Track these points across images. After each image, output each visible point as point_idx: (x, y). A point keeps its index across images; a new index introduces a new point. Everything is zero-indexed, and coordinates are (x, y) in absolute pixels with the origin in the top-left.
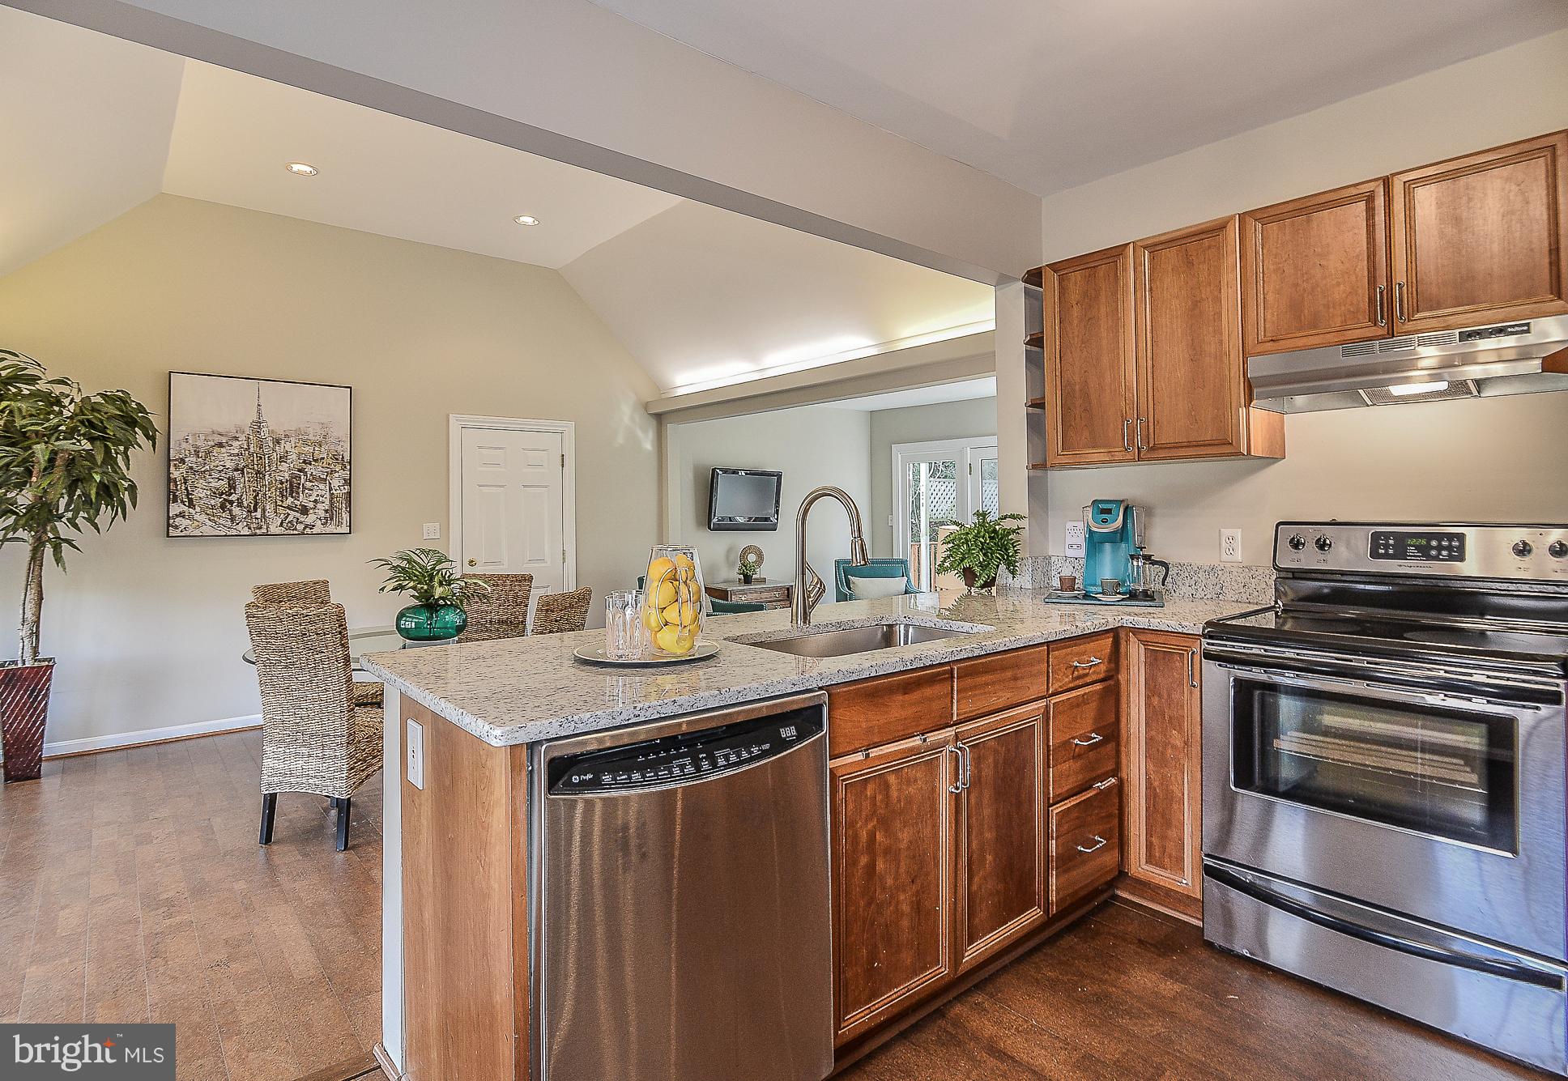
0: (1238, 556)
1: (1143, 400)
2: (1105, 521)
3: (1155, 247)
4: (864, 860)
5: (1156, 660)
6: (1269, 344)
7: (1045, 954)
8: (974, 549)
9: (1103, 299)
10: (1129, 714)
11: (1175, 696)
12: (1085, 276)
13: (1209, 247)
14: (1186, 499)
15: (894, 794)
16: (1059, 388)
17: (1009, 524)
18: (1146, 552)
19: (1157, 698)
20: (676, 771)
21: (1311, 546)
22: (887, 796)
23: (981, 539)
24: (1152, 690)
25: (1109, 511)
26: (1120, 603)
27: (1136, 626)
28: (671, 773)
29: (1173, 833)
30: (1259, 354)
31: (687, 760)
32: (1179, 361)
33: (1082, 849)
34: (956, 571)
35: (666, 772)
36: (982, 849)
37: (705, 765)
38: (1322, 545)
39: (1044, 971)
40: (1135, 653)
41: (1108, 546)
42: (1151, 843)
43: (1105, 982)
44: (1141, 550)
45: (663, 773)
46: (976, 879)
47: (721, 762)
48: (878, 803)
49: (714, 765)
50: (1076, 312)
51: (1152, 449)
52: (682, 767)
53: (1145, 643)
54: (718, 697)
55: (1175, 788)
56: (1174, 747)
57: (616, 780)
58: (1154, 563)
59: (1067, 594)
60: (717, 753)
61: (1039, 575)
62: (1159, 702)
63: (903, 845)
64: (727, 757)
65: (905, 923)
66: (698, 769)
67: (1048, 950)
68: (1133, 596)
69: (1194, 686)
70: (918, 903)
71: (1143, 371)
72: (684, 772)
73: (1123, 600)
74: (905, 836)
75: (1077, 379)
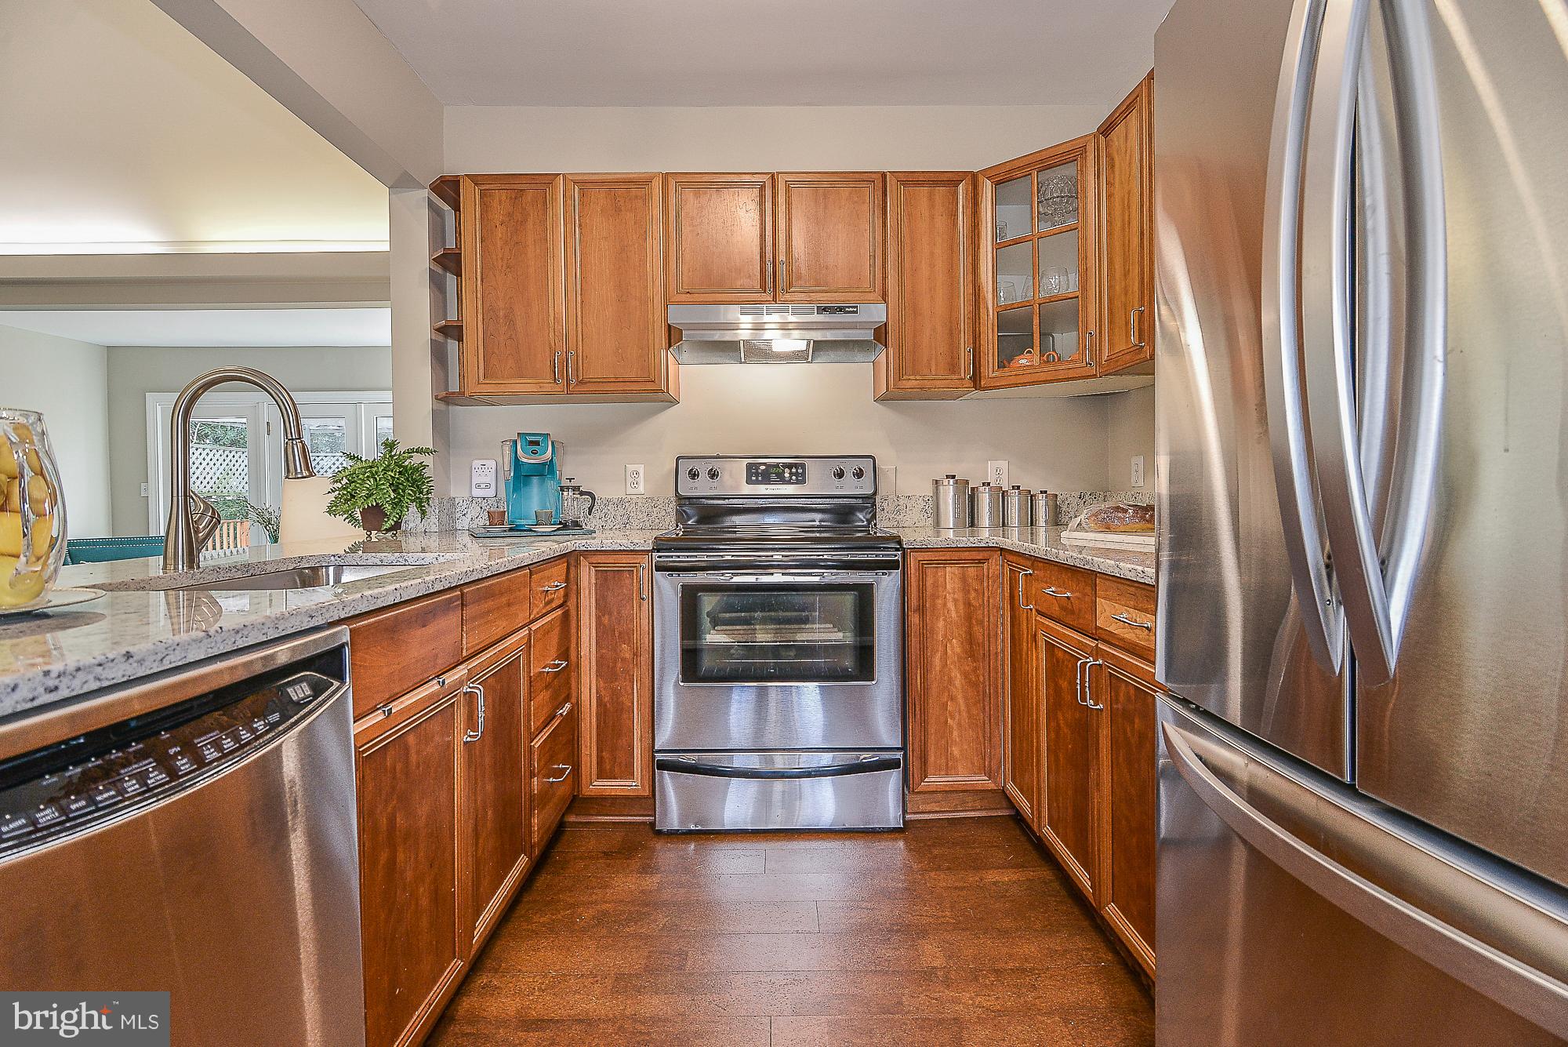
0: (641, 489)
1: (572, 333)
2: (534, 452)
3: (586, 185)
4: (384, 857)
5: (606, 580)
6: (684, 295)
7: (529, 902)
8: (383, 484)
9: (530, 225)
10: (578, 638)
11: (624, 612)
12: (511, 198)
13: (636, 197)
14: (595, 438)
15: (413, 758)
16: (480, 311)
17: (417, 459)
18: (573, 483)
19: (607, 617)
20: (132, 786)
21: (704, 475)
22: (407, 763)
23: (390, 473)
24: (602, 608)
25: (537, 443)
26: (555, 533)
27: (589, 549)
28: (122, 792)
29: (623, 742)
30: (679, 303)
31: (149, 764)
32: (607, 300)
33: (554, 780)
34: (346, 516)
35: (112, 793)
36: (484, 808)
37: (183, 764)
38: (713, 475)
39: (535, 919)
40: (587, 576)
41: (535, 480)
42: (602, 757)
43: (596, 902)
44: (570, 481)
45: (105, 795)
46: (481, 841)
47: (211, 754)
48: (398, 775)
49: (201, 763)
50: (500, 232)
51: (581, 382)
52: (142, 777)
53: (596, 565)
54: (205, 641)
55: (624, 699)
56: (624, 660)
57: (96, 803)
58: (582, 493)
59: (496, 529)
60: (200, 742)
61: (445, 519)
62: (609, 620)
63: (422, 822)
64: (217, 745)
65: (424, 922)
66: (173, 774)
67: (526, 898)
68: (565, 526)
69: (643, 599)
70: (436, 891)
71: (572, 305)
72: (147, 785)
73: (558, 529)
74: (423, 811)
75: (501, 304)
